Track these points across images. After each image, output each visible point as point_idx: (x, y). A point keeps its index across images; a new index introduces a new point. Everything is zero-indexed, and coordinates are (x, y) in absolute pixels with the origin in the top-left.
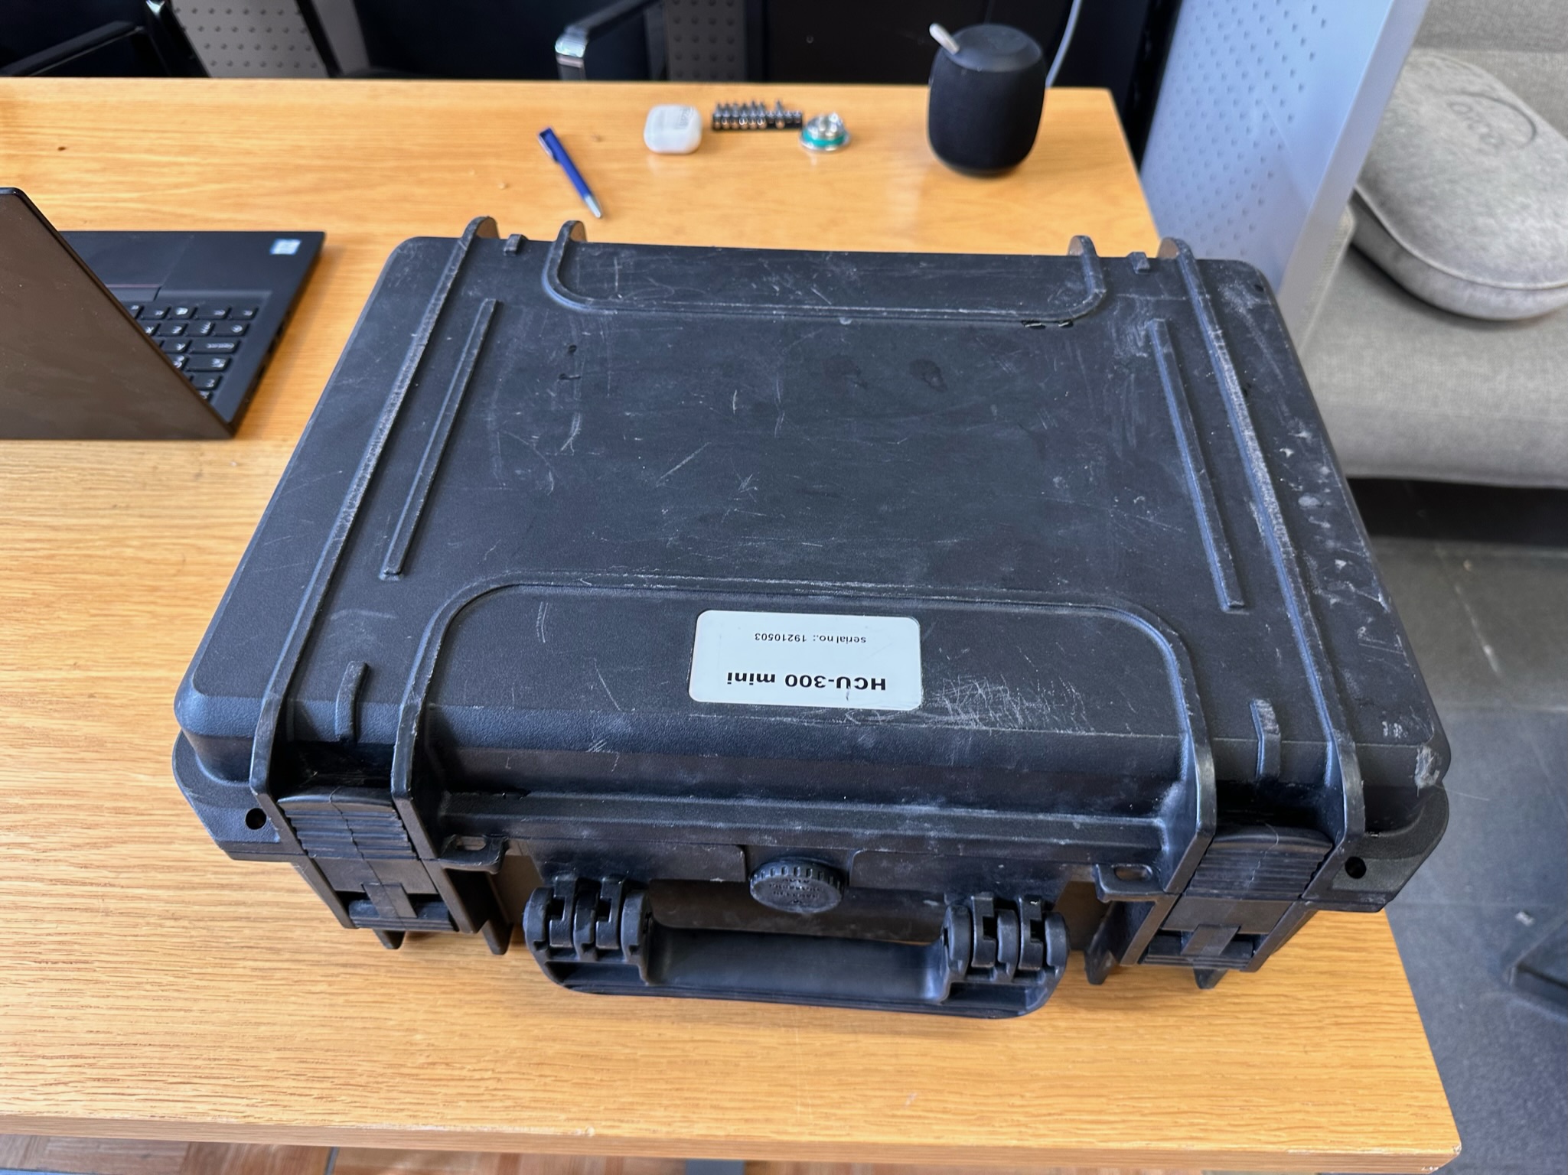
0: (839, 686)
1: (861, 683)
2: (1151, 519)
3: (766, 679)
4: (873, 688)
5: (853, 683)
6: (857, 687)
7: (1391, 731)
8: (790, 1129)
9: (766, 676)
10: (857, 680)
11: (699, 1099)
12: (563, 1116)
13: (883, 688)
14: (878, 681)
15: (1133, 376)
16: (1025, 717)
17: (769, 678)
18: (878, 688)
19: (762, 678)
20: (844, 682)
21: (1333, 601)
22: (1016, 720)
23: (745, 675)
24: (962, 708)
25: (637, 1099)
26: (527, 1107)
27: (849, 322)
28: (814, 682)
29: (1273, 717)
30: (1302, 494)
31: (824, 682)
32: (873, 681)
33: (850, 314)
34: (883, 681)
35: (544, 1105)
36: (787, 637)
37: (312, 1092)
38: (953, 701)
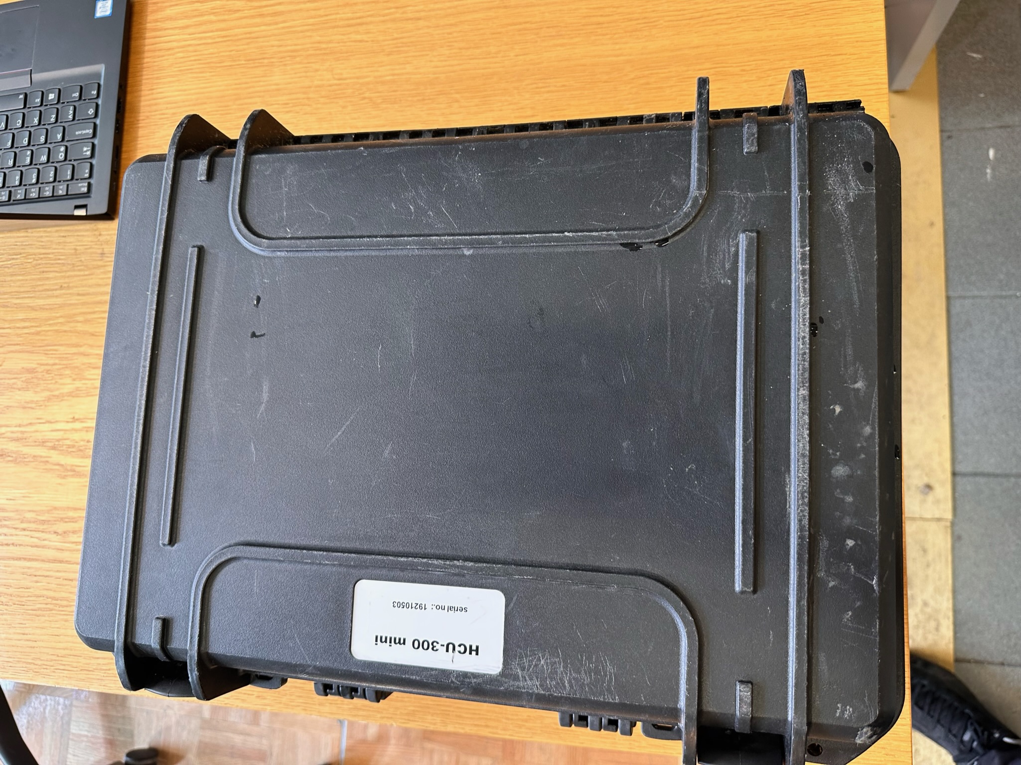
0: (447, 651)
1: (462, 649)
2: (696, 491)
3: (399, 643)
4: (470, 653)
5: (457, 648)
6: (460, 652)
7: (843, 712)
9: (400, 639)
10: (460, 646)
12: (379, 716)
13: (477, 654)
14: (474, 648)
15: (712, 311)
16: (571, 686)
17: (402, 642)
18: (474, 653)
19: (397, 641)
20: (451, 647)
21: (831, 584)
22: (565, 687)
23: (386, 638)
24: (529, 676)
27: (471, 252)
28: (431, 646)
30: (837, 462)
31: (438, 646)
32: (471, 647)
33: (470, 245)
34: (477, 647)
36: (414, 605)
38: (523, 669)
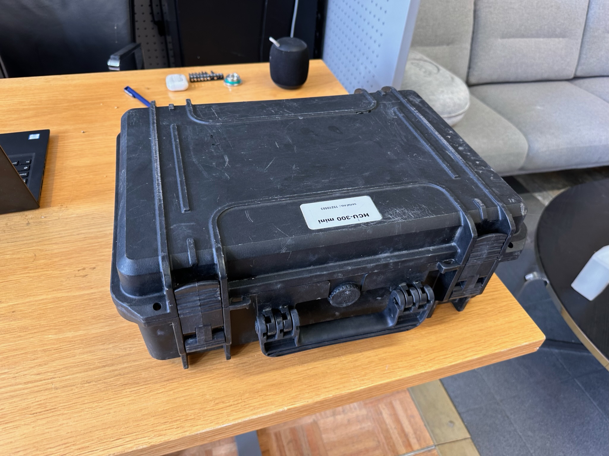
0: (355, 218)
1: (361, 216)
2: (421, 159)
4: (365, 216)
5: (358, 216)
6: (360, 217)
7: (512, 200)
8: (353, 387)
9: (330, 219)
10: (359, 215)
11: (319, 387)
12: (273, 406)
13: (368, 216)
14: (366, 214)
15: (396, 123)
16: (414, 215)
17: (332, 219)
18: (367, 216)
20: (355, 216)
21: (481, 172)
22: (412, 217)
23: (324, 220)
24: (395, 216)
25: (297, 393)
26: (259, 407)
27: (302, 118)
28: (346, 218)
29: (481, 202)
30: (458, 147)
31: (349, 218)
32: (364, 214)
33: (302, 116)
34: (367, 214)
35: (265, 405)
36: (331, 207)
37: (173, 427)
38: (391, 215)
